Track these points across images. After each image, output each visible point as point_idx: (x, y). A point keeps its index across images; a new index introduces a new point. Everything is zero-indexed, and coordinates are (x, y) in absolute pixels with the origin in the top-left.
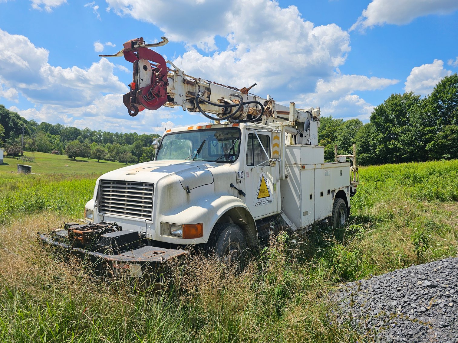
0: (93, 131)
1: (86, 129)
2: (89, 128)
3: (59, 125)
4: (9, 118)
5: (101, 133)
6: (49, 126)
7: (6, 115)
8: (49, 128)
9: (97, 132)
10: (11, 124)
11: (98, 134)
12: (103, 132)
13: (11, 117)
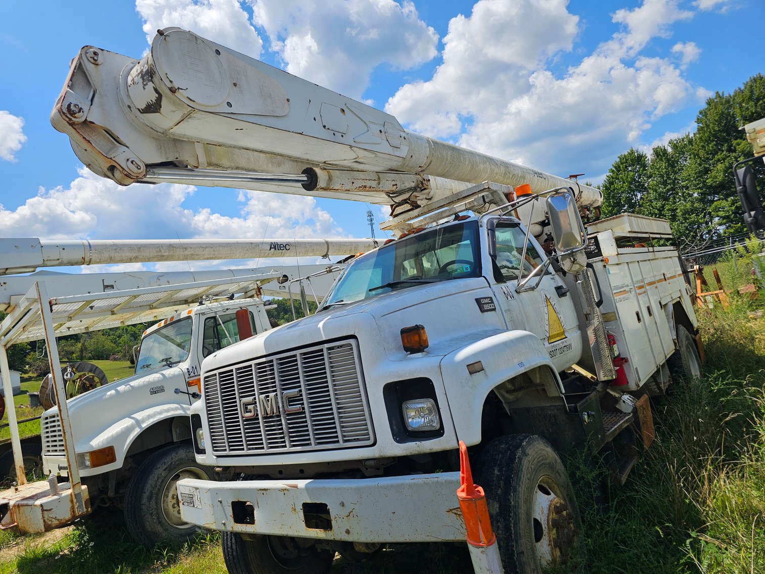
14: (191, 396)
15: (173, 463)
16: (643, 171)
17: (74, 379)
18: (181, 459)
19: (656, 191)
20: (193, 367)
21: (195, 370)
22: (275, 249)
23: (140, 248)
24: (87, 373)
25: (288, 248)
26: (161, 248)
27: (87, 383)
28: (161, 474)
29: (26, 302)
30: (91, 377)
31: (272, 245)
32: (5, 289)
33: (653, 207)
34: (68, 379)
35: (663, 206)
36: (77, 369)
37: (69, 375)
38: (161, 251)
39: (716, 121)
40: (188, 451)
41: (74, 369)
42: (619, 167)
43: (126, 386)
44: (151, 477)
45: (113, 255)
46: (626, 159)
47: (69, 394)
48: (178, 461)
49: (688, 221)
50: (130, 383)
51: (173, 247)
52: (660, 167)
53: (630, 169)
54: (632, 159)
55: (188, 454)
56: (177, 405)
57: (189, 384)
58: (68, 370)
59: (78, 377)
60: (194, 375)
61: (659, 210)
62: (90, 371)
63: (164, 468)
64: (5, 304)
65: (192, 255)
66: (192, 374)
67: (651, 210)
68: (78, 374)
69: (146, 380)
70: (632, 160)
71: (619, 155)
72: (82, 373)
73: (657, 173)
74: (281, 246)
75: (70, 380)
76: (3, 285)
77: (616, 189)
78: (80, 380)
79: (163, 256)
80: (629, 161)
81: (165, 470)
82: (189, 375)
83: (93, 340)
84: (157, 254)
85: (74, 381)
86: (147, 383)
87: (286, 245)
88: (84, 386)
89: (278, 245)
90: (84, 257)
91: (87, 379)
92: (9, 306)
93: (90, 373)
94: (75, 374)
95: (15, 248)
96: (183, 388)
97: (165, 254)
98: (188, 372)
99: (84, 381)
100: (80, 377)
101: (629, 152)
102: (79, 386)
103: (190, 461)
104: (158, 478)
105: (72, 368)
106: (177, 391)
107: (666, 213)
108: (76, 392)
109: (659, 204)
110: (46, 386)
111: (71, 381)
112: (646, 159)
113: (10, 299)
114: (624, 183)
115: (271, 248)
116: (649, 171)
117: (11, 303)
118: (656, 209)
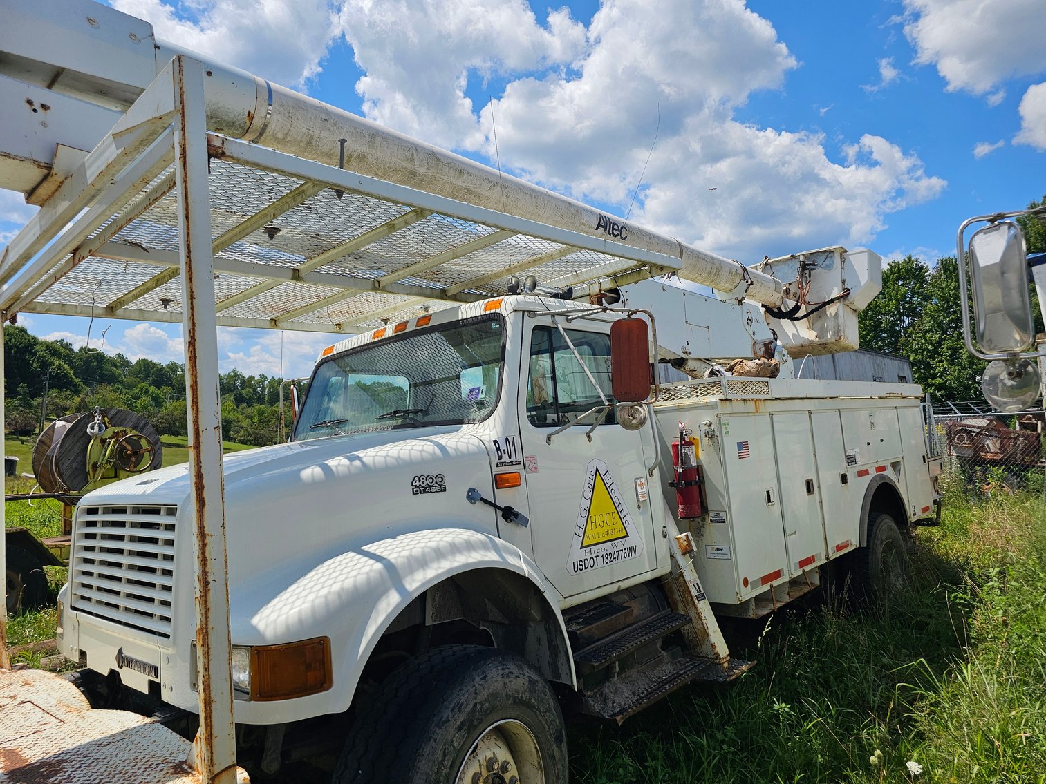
0: (247, 377)
1: (232, 374)
2: (239, 370)
3: (174, 364)
4: (34, 354)
5: (265, 380)
6: (154, 367)
7: (26, 347)
8: (152, 371)
9: (256, 378)
10: (35, 365)
11: (258, 383)
12: (269, 378)
13: (37, 351)
14: (500, 513)
15: (479, 706)
16: (919, 288)
17: (104, 437)
18: (494, 695)
19: (935, 319)
20: (507, 439)
21: (512, 448)
22: (605, 231)
23: (374, 136)
24: (128, 430)
25: (624, 235)
26: (414, 152)
27: (129, 447)
28: (452, 741)
29: (114, 147)
30: (135, 438)
31: (602, 221)
32: (44, 124)
33: (926, 340)
34: (93, 434)
35: (939, 343)
36: (110, 420)
37: (96, 428)
38: (413, 160)
39: (1040, 235)
40: (506, 671)
41: (106, 419)
42: (888, 277)
43: (351, 459)
44: (427, 750)
45: (316, 132)
46: (899, 268)
47: (92, 462)
48: (487, 700)
49: (975, 367)
50: (361, 454)
51: (438, 160)
52: (947, 287)
53: (900, 283)
54: (908, 269)
55: (507, 681)
56: (481, 537)
57: (499, 482)
58: (96, 418)
59: (111, 434)
60: (509, 460)
61: (933, 345)
62: (135, 427)
63: (458, 723)
64: (37, 164)
65: (469, 191)
66: (505, 458)
67: (922, 344)
68: (112, 429)
69: (391, 453)
70: (907, 271)
71: (890, 261)
72: (121, 429)
73: (941, 294)
74: (616, 227)
75: (96, 437)
76: (40, 110)
77: (878, 306)
78: (117, 441)
79: (414, 173)
80: (903, 272)
81: (460, 728)
82: (500, 458)
83: (98, 396)
84: (403, 164)
85: (103, 441)
86: (394, 461)
87: (622, 228)
88: (121, 452)
89: (611, 223)
90: (252, 112)
91: (129, 440)
92: (45, 178)
93: (133, 431)
94: (107, 428)
95: (86, 23)
96: (487, 491)
97: (422, 170)
98: (498, 449)
99: (124, 443)
100: (116, 434)
101: (907, 260)
102: (112, 451)
103: (511, 701)
104: (444, 756)
105: (103, 417)
106: (472, 496)
107: (944, 352)
108: (105, 461)
109: (936, 338)
110: (47, 441)
111: (98, 440)
112: (926, 274)
113: (54, 154)
114: (891, 300)
115: (599, 225)
116: (928, 289)
117: (54, 166)
118: (931, 343)
